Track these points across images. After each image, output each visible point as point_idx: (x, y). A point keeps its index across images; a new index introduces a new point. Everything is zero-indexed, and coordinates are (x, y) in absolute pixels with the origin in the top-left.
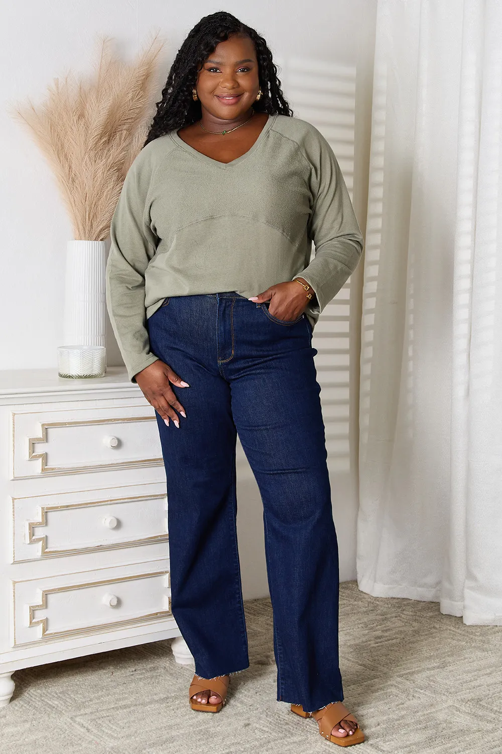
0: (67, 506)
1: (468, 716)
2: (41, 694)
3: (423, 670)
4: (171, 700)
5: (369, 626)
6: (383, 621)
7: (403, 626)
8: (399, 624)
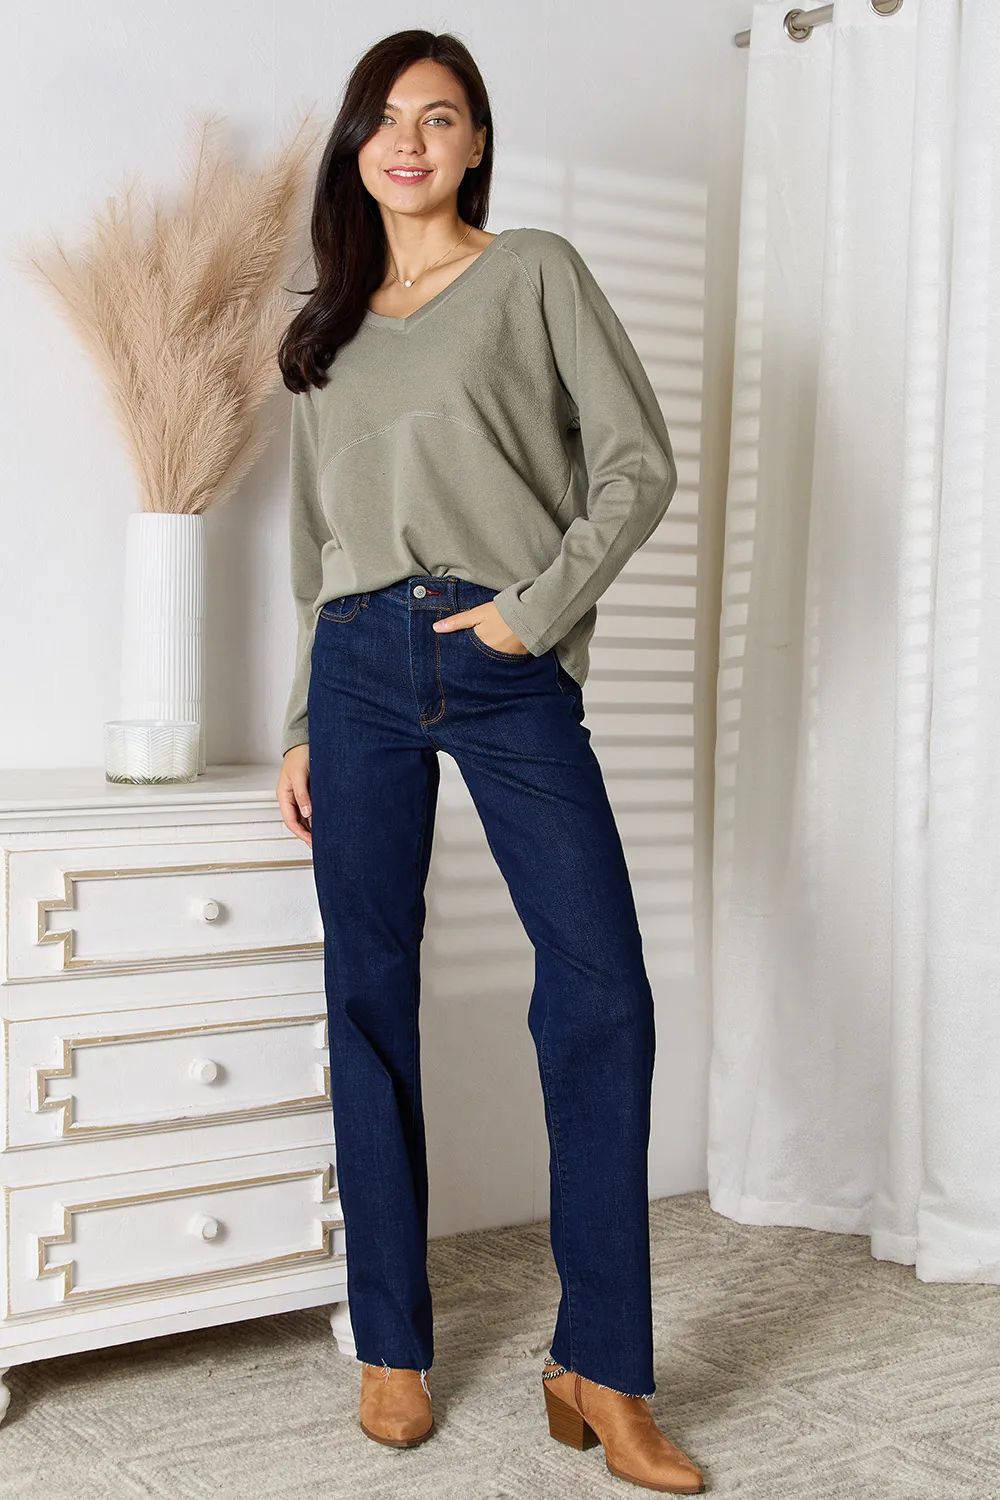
0: (117, 1038)
1: (922, 1469)
2: (63, 1414)
3: (833, 1373)
4: (323, 1428)
5: (728, 1283)
6: (757, 1271)
7: (798, 1283)
8: (789, 1278)
